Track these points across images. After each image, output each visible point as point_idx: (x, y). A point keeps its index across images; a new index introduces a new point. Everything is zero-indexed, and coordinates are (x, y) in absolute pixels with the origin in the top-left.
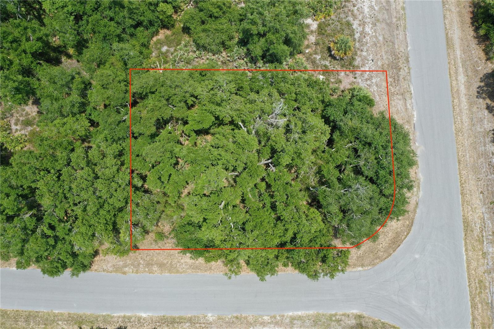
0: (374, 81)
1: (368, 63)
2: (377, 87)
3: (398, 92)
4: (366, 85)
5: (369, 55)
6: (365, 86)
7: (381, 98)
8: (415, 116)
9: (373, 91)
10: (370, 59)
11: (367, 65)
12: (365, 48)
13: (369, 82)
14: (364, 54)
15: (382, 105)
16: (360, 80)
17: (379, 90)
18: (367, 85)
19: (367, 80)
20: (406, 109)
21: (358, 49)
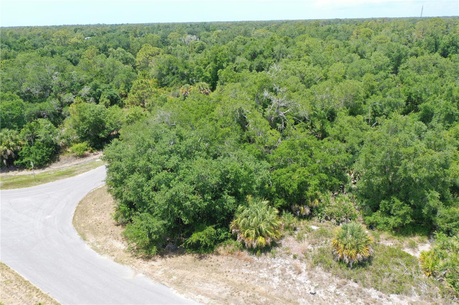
0: (276, 279)
1: (311, 284)
2: (262, 278)
3: (233, 298)
4: (275, 266)
5: (326, 294)
6: (274, 263)
7: (243, 276)
8: (178, 295)
9: (261, 271)
10: (318, 292)
11: (309, 282)
12: (343, 294)
13: (278, 271)
14: (332, 288)
15: (231, 270)
16: (287, 262)
17: (257, 280)
18: (275, 268)
19: (283, 270)
20: (199, 293)
21: (345, 284)
